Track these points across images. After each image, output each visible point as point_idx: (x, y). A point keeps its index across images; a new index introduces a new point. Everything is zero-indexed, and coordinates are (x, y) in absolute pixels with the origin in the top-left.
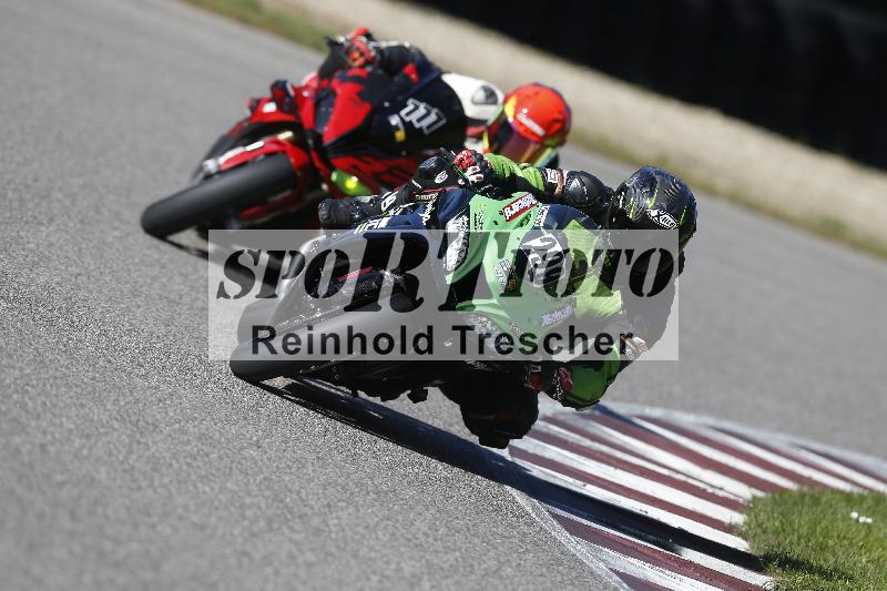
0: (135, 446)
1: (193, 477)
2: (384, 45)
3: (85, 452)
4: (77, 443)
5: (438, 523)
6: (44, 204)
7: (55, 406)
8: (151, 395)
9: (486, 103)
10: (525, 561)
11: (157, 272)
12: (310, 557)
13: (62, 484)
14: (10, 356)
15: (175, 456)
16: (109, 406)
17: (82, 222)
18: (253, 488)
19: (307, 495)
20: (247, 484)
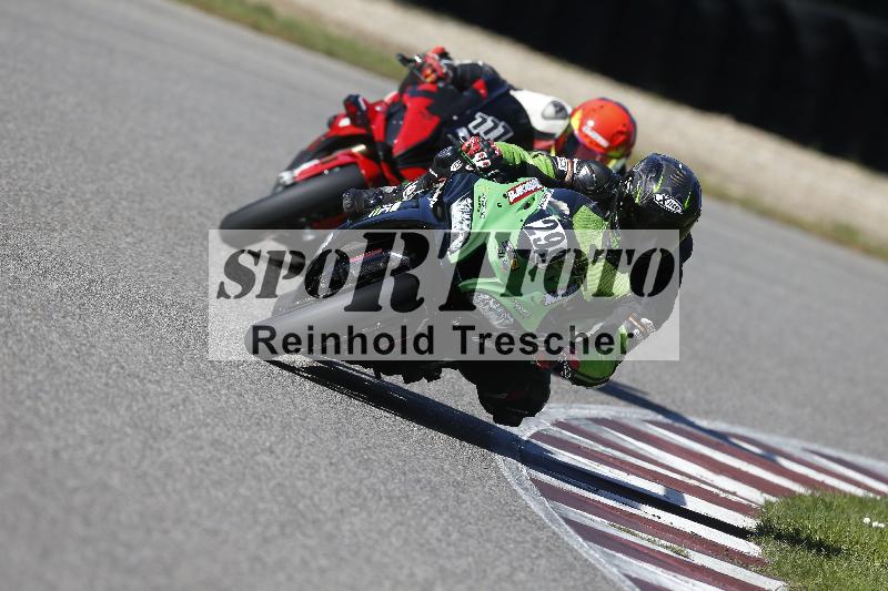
0: (148, 453)
1: (207, 482)
2: (457, 62)
3: (98, 458)
4: (90, 449)
5: (450, 528)
6: (57, 210)
7: (68, 411)
8: (164, 400)
9: (555, 118)
10: (538, 566)
11: (170, 278)
12: (323, 562)
13: (75, 490)
14: (23, 362)
15: (188, 462)
16: (122, 412)
17: (94, 228)
18: (266, 493)
19: (320, 499)
20: (260, 490)
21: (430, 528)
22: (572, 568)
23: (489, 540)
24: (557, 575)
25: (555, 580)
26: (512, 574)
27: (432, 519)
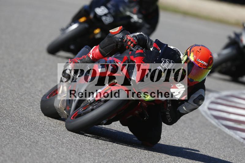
21: (185, 133)
22: (226, 138)
23: (202, 133)
24: (222, 140)
25: (221, 142)
26: (210, 142)
27: (185, 130)
